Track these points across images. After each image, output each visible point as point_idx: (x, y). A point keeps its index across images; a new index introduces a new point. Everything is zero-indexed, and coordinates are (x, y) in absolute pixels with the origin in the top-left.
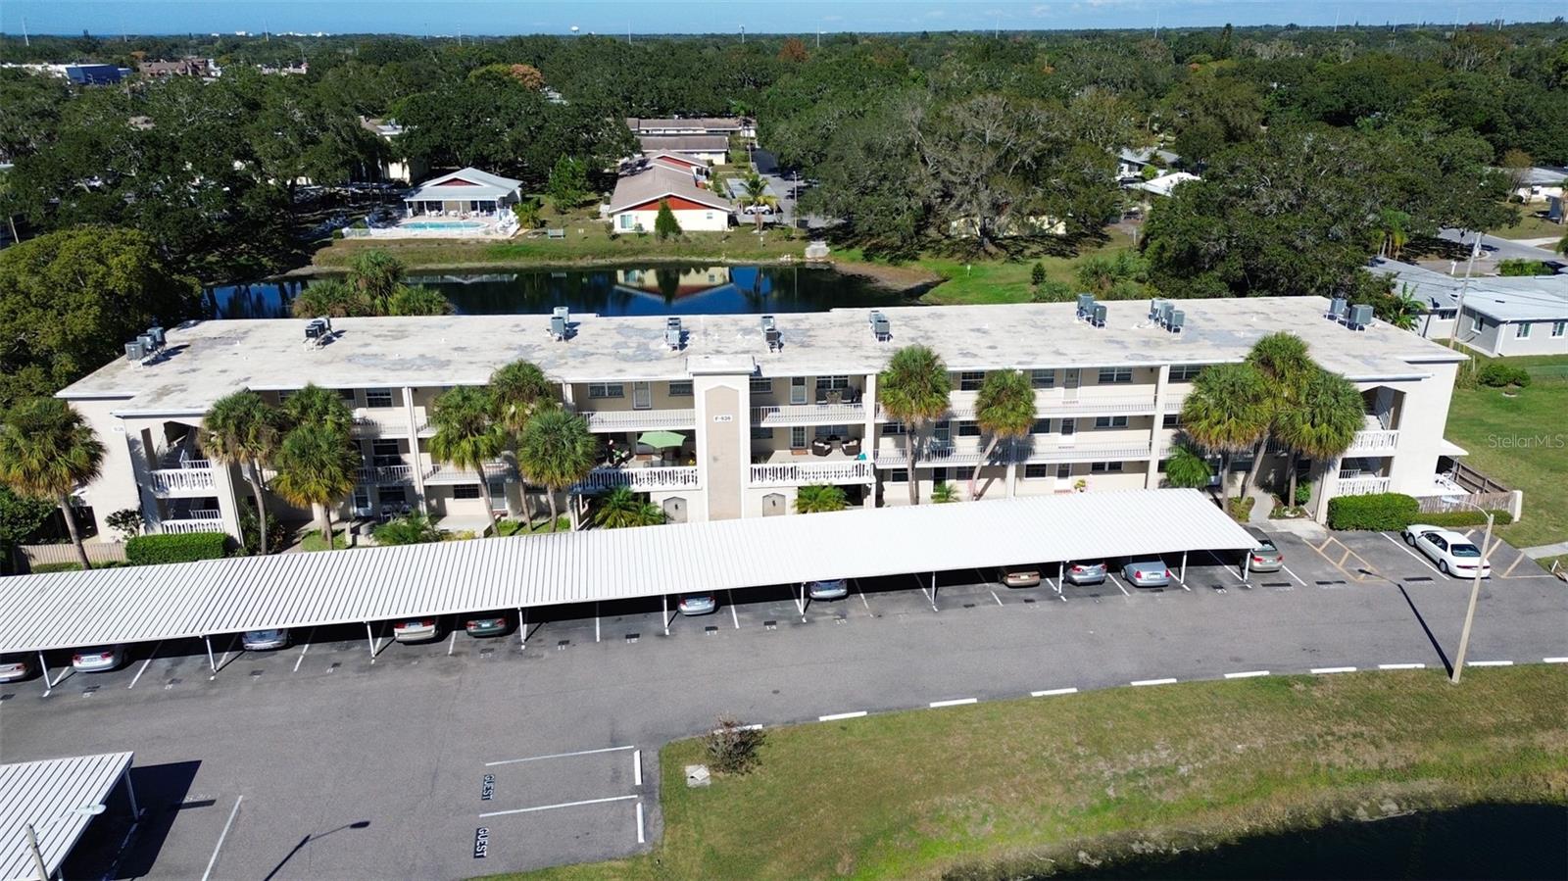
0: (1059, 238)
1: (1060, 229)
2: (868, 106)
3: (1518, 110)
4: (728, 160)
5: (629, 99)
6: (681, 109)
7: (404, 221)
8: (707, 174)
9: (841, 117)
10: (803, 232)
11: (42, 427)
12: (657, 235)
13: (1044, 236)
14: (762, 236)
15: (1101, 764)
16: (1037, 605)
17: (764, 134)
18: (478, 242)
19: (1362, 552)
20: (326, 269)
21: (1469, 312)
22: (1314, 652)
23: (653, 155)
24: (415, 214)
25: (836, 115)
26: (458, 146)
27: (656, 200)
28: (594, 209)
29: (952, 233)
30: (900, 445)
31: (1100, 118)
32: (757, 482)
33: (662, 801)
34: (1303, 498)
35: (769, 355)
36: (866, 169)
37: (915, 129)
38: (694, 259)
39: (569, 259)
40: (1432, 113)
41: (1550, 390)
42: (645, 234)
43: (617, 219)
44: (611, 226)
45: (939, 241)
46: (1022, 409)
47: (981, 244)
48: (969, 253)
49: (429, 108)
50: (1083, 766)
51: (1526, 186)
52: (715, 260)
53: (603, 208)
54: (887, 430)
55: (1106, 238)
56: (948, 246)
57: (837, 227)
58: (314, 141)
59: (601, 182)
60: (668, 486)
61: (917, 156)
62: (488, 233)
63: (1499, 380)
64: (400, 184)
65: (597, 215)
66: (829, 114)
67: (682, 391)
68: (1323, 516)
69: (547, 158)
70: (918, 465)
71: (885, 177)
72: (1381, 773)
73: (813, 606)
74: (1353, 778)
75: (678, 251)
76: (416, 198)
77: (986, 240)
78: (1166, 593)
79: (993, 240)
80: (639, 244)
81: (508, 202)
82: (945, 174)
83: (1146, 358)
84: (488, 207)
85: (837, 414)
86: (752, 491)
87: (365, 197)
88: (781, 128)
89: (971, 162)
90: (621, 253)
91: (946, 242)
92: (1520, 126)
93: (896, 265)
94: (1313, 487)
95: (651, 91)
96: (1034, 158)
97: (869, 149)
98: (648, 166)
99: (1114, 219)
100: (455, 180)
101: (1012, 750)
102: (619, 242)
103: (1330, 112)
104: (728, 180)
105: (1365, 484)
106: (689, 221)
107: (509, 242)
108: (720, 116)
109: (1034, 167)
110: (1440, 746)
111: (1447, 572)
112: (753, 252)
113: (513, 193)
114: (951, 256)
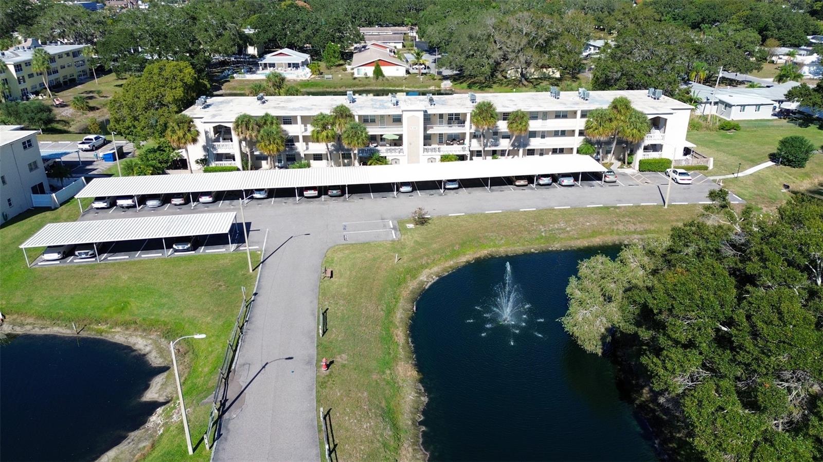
0: (557, 79)
1: (558, 75)
2: (471, 19)
3: (779, 20)
4: (404, 46)
5: (355, 18)
6: (380, 23)
7: (258, 72)
8: (394, 52)
9: (458, 24)
10: (440, 77)
11: (183, 122)
12: (374, 77)
13: (550, 78)
14: (422, 78)
15: (541, 227)
16: (526, 191)
17: (422, 34)
18: (294, 80)
19: (648, 178)
20: (228, 92)
21: (722, 102)
22: (620, 201)
23: (369, 44)
24: (263, 69)
25: (456, 23)
26: (281, 39)
27: (374, 62)
28: (343, 67)
29: (508, 76)
30: (479, 141)
31: (576, 23)
32: (426, 153)
33: (400, 230)
34: (631, 161)
35: (430, 107)
36: (469, 46)
37: (491, 28)
38: (391, 88)
39: (335, 88)
40: (740, 22)
41: (748, 131)
42: (368, 77)
43: (355, 71)
44: (353, 74)
45: (502, 80)
46: (524, 124)
47: (521, 81)
48: (515, 85)
49: (267, 21)
50: (535, 227)
51: (776, 55)
52: (400, 88)
53: (348, 67)
54: (474, 136)
55: (578, 78)
56: (506, 82)
57: (457, 75)
58: (221, 35)
59: (345, 56)
60: (393, 154)
61: (492, 40)
62: (298, 76)
63: (727, 128)
64: (253, 56)
65: (345, 70)
66: (453, 22)
67: (398, 120)
68: (637, 167)
69: (321, 44)
70: (486, 149)
71: (478, 50)
72: (635, 232)
73: (446, 191)
74: (625, 233)
75: (383, 85)
76: (264, 62)
77: (523, 79)
78: (573, 187)
79: (526, 79)
80: (366, 82)
81: (305, 63)
82: (504, 48)
83: (572, 107)
84: (296, 66)
85: (455, 130)
86: (424, 157)
87: (238, 62)
88: (430, 29)
89: (516, 43)
90: (358, 85)
91: (505, 80)
92: (779, 28)
93: (482, 90)
94: (634, 157)
95: (365, 14)
96: (545, 41)
97: (471, 37)
98: (367, 48)
99: (582, 70)
100: (281, 53)
101: (512, 223)
102: (357, 81)
103: (695, 23)
104: (405, 55)
105: (653, 155)
106: (387, 71)
107: (308, 81)
108: (399, 25)
109: (544, 45)
110: (656, 224)
111: (677, 182)
112: (417, 85)
113: (307, 60)
114: (507, 86)
